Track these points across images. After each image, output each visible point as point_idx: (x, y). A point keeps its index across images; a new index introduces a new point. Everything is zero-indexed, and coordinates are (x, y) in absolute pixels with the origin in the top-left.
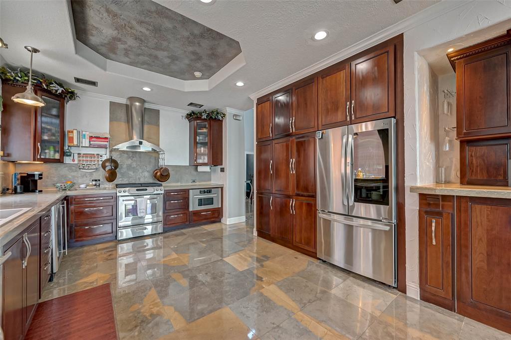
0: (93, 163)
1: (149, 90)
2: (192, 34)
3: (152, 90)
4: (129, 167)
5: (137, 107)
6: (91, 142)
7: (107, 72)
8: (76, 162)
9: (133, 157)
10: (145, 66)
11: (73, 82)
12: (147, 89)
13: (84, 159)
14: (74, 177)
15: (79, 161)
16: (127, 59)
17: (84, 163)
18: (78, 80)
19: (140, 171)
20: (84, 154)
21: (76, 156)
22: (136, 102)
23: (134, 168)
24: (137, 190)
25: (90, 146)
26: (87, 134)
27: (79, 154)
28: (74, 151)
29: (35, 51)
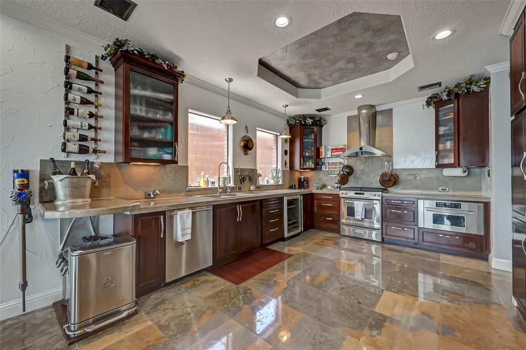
0: (336, 169)
1: (360, 96)
2: (334, 36)
3: (363, 96)
4: (362, 172)
5: (364, 115)
6: (333, 154)
7: (322, 99)
8: (327, 169)
9: (366, 163)
10: (344, 79)
11: (317, 113)
12: (359, 96)
13: (331, 166)
14: (326, 180)
15: (329, 168)
16: (329, 83)
17: (332, 170)
18: (319, 110)
19: (373, 175)
20: (331, 163)
21: (327, 164)
22: (363, 110)
23: (366, 172)
24: (356, 193)
25: (332, 157)
26: (330, 147)
27: (329, 163)
28: (326, 161)
29: (287, 106)
